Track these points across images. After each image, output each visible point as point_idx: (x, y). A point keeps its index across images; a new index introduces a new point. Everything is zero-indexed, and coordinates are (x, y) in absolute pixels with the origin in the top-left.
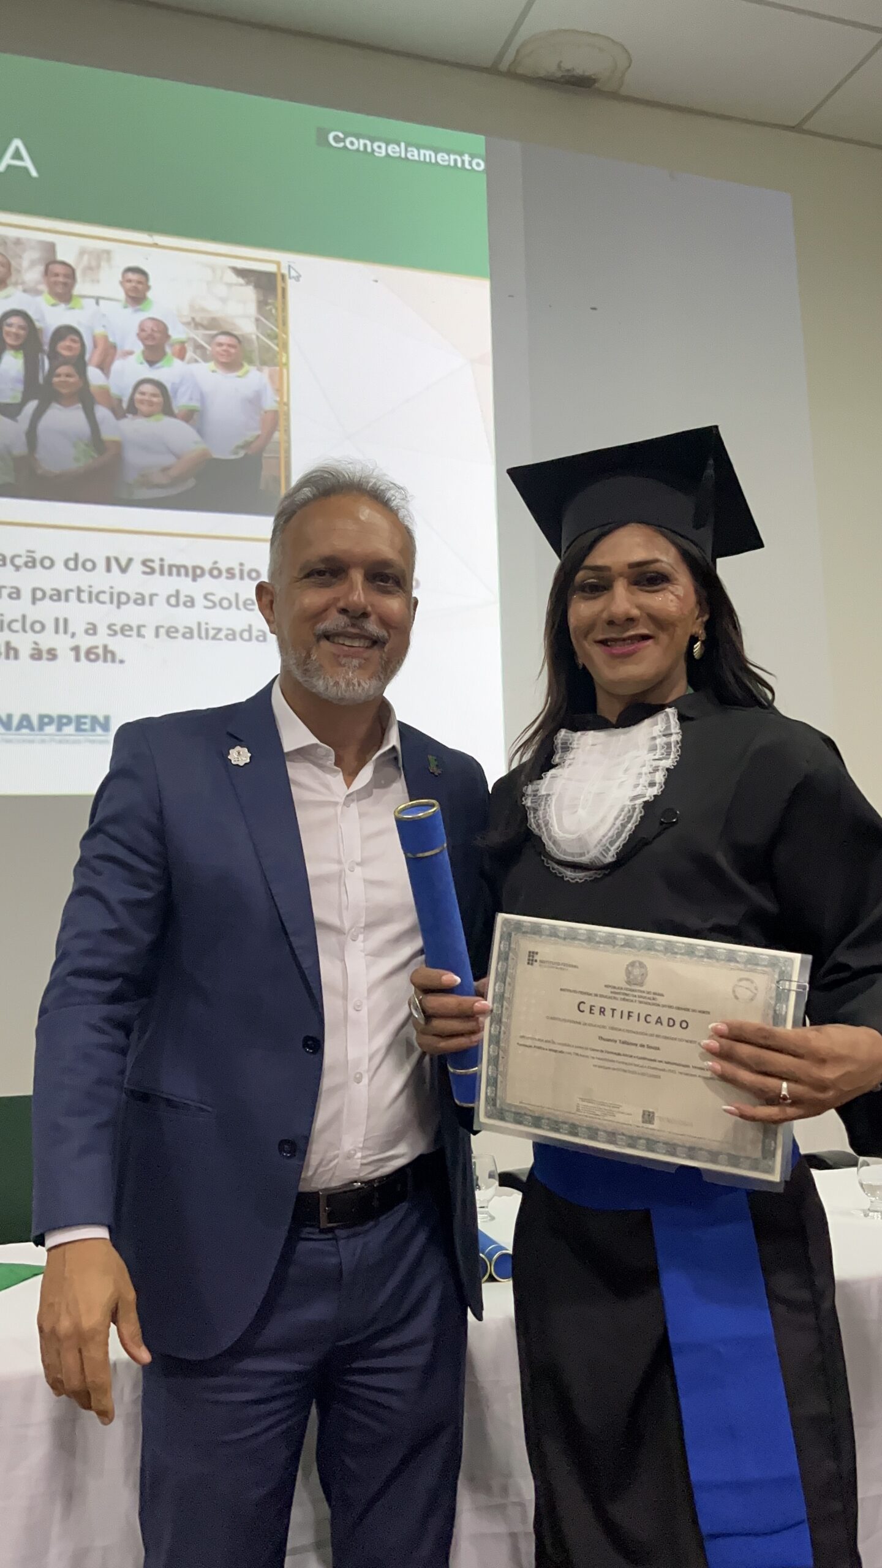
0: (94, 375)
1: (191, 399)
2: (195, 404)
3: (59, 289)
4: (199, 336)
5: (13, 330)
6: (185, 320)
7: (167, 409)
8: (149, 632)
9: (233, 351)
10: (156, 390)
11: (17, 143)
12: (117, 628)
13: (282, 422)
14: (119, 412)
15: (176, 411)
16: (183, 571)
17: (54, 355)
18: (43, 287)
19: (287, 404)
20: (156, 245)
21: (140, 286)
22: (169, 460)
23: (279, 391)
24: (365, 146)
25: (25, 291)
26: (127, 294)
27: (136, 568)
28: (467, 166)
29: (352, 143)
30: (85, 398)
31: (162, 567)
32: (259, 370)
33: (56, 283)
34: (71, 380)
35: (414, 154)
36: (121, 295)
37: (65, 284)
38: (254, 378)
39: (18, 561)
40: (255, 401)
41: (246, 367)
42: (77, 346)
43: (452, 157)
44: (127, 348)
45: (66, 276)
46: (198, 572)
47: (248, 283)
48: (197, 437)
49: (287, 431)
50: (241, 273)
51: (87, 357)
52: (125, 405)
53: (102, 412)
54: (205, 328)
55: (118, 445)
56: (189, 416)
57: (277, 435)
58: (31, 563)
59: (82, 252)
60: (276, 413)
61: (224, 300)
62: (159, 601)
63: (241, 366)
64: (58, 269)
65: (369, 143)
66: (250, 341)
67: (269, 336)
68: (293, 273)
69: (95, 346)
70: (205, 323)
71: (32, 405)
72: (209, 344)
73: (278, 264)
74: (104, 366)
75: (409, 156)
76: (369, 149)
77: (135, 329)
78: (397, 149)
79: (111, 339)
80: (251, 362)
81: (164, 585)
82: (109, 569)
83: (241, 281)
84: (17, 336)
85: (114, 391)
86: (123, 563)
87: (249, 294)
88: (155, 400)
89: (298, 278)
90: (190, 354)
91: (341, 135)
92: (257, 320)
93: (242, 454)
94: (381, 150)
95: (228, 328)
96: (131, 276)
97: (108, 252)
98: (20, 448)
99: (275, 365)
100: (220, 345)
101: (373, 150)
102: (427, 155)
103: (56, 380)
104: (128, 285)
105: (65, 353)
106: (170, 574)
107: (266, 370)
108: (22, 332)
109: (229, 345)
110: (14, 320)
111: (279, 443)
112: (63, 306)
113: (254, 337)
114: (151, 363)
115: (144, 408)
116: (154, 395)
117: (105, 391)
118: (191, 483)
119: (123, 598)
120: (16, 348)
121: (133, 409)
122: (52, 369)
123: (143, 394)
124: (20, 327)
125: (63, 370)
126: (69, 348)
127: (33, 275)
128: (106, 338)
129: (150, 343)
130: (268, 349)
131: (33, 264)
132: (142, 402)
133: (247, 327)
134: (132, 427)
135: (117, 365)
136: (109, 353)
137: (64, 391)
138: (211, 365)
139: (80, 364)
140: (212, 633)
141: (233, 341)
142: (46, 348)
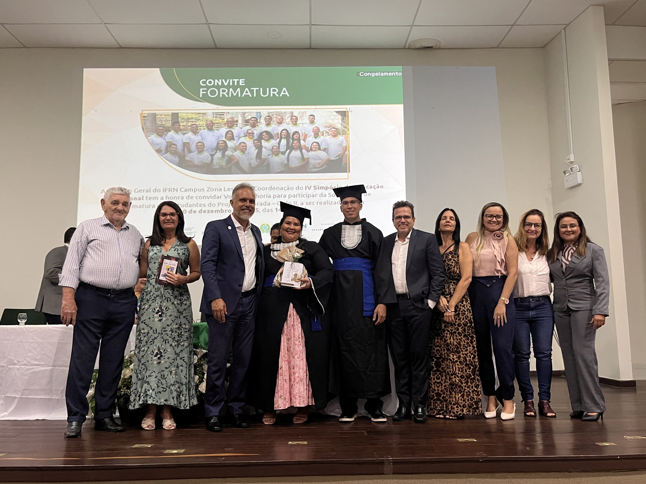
0: (302, 142)
1: (325, 145)
2: (326, 147)
3: (294, 123)
4: (327, 130)
5: (284, 134)
6: (323, 126)
7: (320, 149)
8: (315, 204)
9: (335, 132)
10: (317, 145)
11: (284, 89)
12: (308, 203)
13: (348, 149)
14: (308, 151)
15: (322, 149)
16: (323, 188)
17: (293, 139)
18: (291, 123)
19: (349, 144)
20: (317, 108)
21: (313, 119)
22: (320, 161)
23: (347, 141)
24: (369, 74)
25: (286, 124)
26: (310, 121)
27: (312, 188)
28: (397, 75)
29: (366, 74)
30: (300, 148)
31: (318, 187)
32: (342, 136)
33: (293, 121)
34: (297, 144)
35: (382, 74)
36: (309, 122)
37: (295, 121)
38: (341, 138)
39: (285, 189)
40: (341, 145)
41: (339, 136)
42: (298, 136)
43: (393, 73)
44: (310, 135)
45: (295, 119)
46: (327, 188)
47: (339, 115)
48: (327, 155)
49: (349, 151)
50: (337, 112)
51: (301, 138)
52: (309, 149)
53: (304, 151)
54: (328, 127)
55: (308, 159)
56: (325, 150)
57: (346, 152)
58: (288, 189)
59: (299, 113)
60: (346, 146)
61: (333, 120)
62: (318, 196)
63: (337, 136)
64: (294, 118)
65: (370, 74)
66: (340, 129)
67: (344, 127)
68: (350, 110)
69: (302, 135)
70: (328, 126)
71: (288, 151)
72: (329, 131)
73: (347, 108)
74: (304, 140)
75: (381, 75)
76: (370, 75)
77: (312, 130)
78: (378, 74)
79: (306, 133)
80: (340, 134)
81: (319, 192)
82: (306, 189)
83: (337, 114)
84: (285, 135)
85: (307, 146)
86: (309, 188)
87: (340, 117)
88: (316, 147)
89: (351, 112)
90: (325, 134)
91: (363, 73)
92: (341, 124)
93: (338, 158)
94: (373, 75)
95: (334, 127)
96: (311, 117)
97: (305, 112)
98: (286, 162)
99: (346, 134)
100: (332, 131)
101: (371, 75)
102: (386, 74)
103: (293, 145)
104: (310, 119)
105: (296, 138)
106: (320, 189)
107: (344, 136)
108: (286, 134)
109: (334, 131)
110: (284, 131)
111: (347, 154)
112: (295, 126)
113: (341, 128)
114: (316, 138)
115: (314, 149)
116: (316, 146)
117: (305, 146)
118: (325, 166)
119: (309, 196)
120: (284, 138)
121: (311, 150)
122: (293, 142)
123: (314, 145)
124: (285, 133)
125: (295, 142)
126: (297, 136)
127: (288, 120)
128: (305, 133)
129: (315, 133)
130: (344, 131)
131: (288, 117)
132: (313, 148)
133: (339, 126)
134: (311, 154)
135: (307, 139)
136: (306, 136)
137: (295, 147)
138: (330, 136)
139: (299, 140)
140: (330, 203)
141: (335, 130)
142: (291, 137)
